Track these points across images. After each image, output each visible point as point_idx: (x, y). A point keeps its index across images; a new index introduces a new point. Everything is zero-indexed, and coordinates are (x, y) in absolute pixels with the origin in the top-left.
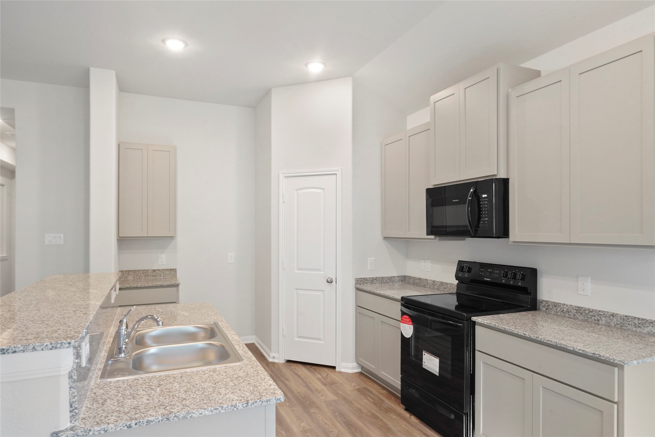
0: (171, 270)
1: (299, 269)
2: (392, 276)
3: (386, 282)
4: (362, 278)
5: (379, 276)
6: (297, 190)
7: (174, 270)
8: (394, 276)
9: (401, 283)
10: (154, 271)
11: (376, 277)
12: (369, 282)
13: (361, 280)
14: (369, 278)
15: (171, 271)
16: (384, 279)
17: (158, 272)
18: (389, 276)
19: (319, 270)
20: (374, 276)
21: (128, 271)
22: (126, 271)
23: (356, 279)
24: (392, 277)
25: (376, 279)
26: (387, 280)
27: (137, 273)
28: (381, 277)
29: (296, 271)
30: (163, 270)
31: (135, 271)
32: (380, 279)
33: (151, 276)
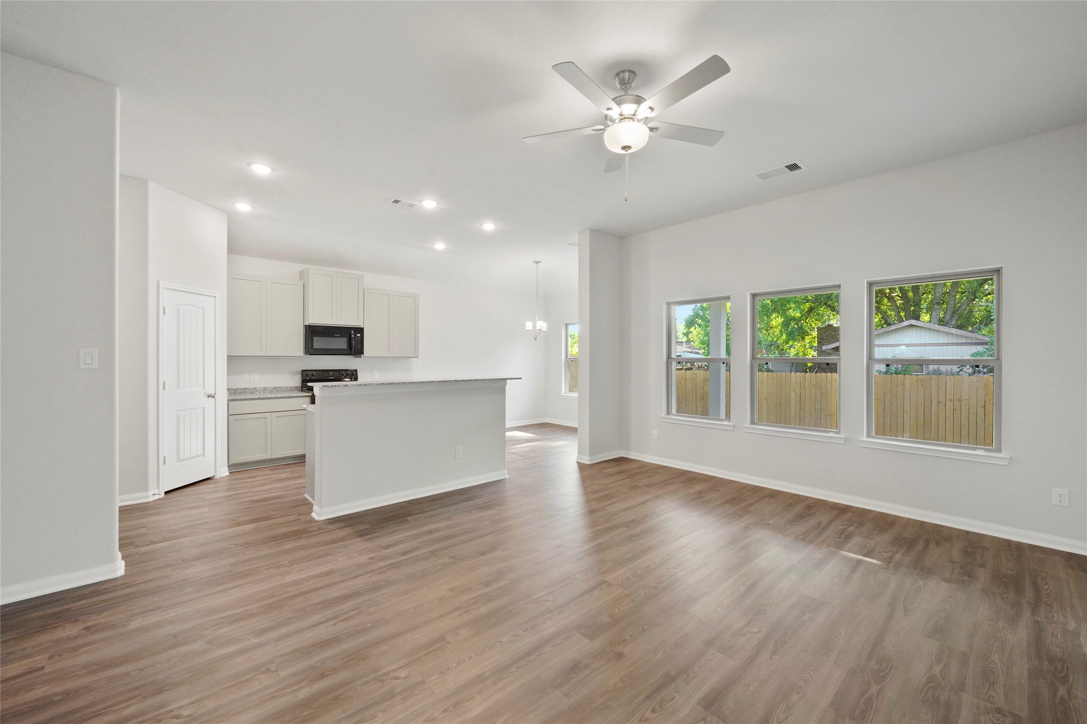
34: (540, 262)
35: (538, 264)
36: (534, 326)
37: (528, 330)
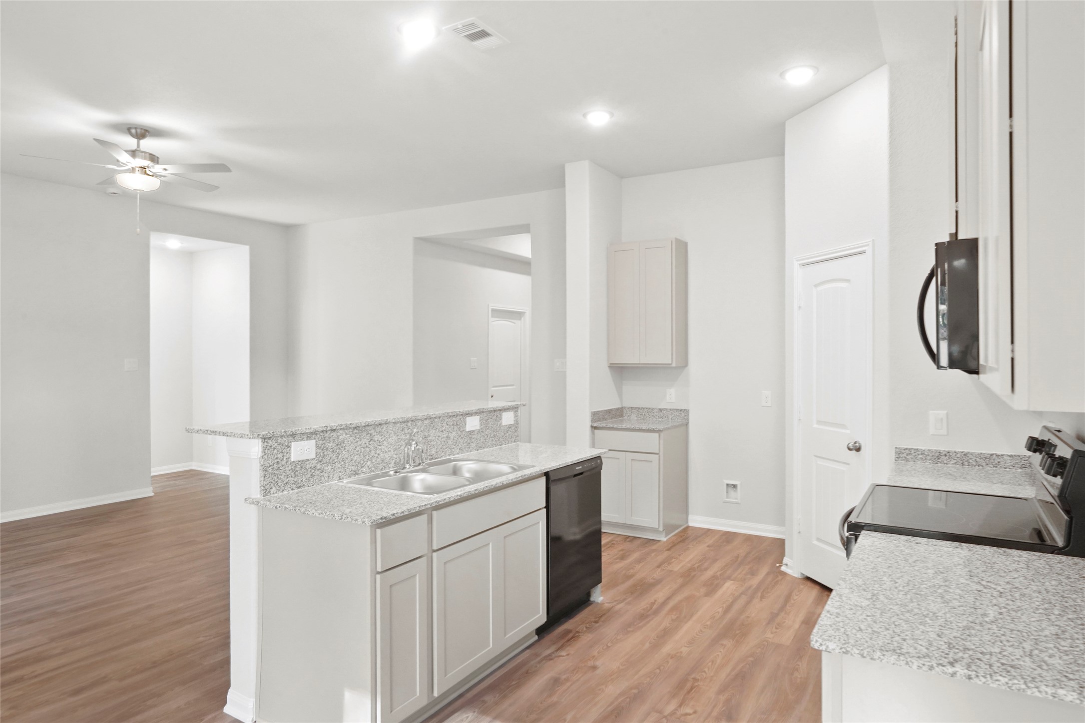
0: (681, 410)
1: (819, 422)
2: (994, 453)
3: (974, 464)
4: (910, 449)
5: (957, 450)
6: (816, 286)
7: (685, 412)
8: (1000, 453)
9: (1020, 470)
10: (661, 410)
11: (947, 450)
12: (929, 458)
13: (907, 451)
14: (929, 450)
15: (681, 412)
16: (971, 456)
17: (665, 412)
18: (984, 452)
19: (843, 426)
20: (943, 448)
21: (631, 408)
22: (629, 408)
23: (897, 450)
24: (992, 455)
25: (948, 454)
26: (978, 460)
27: (642, 411)
28: (963, 452)
29: (815, 426)
30: (671, 410)
31: (639, 408)
32: (958, 456)
33: (657, 417)
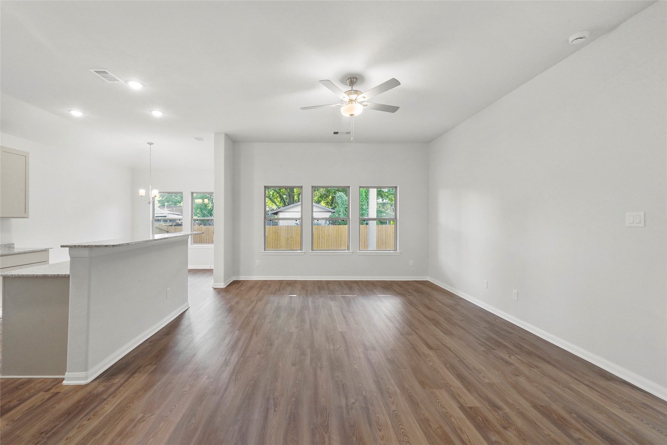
34: (153, 144)
35: (151, 145)
36: (148, 193)
37: (142, 196)
